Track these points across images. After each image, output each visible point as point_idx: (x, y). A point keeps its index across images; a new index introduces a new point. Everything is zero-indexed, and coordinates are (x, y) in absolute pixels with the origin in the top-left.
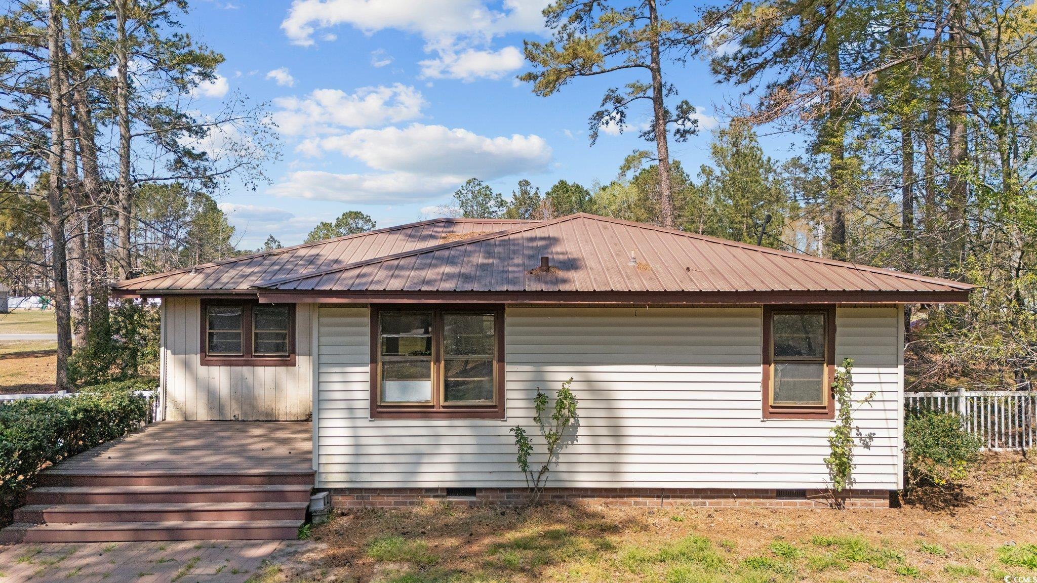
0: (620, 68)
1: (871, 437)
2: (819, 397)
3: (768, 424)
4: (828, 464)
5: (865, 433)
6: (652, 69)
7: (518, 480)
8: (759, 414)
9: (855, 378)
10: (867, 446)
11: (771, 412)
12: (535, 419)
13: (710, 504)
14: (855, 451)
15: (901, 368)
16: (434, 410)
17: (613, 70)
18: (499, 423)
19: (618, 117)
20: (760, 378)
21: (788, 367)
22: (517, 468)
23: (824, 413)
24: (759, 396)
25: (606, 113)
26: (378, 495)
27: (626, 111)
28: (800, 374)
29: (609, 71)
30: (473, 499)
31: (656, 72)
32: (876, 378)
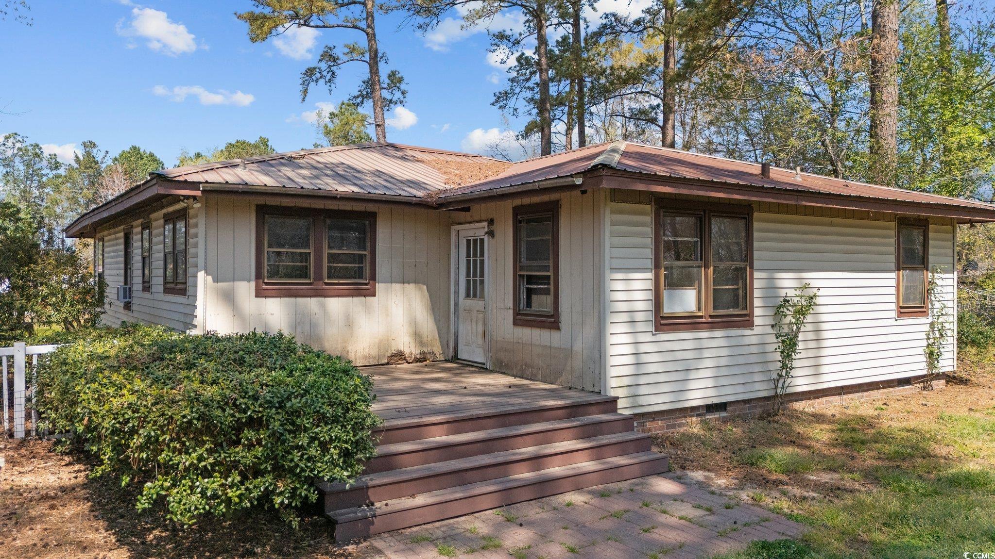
0: (339, 26)
3: (900, 322)
4: (925, 354)
6: (367, 34)
8: (893, 314)
9: (937, 283)
11: (901, 312)
12: (773, 326)
13: (866, 396)
15: (956, 274)
16: (703, 320)
17: (333, 27)
18: (748, 332)
19: (329, 77)
20: (893, 283)
21: (909, 273)
23: (924, 313)
24: (895, 298)
25: (318, 70)
26: (654, 420)
27: (337, 72)
28: (914, 279)
29: (330, 27)
30: (724, 414)
31: (372, 37)
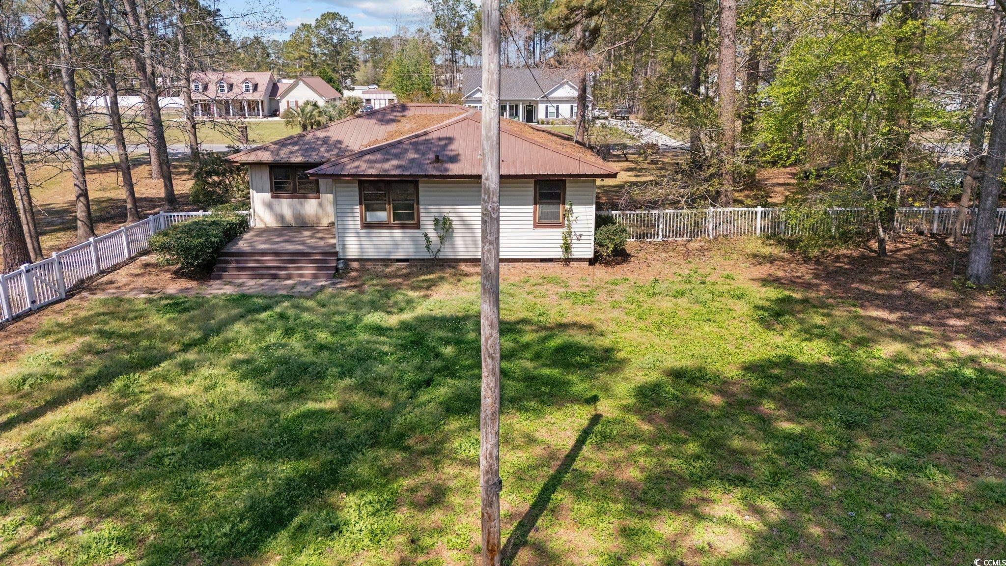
1: (580, 236)
2: (559, 219)
3: (536, 230)
4: (562, 247)
5: (578, 234)
7: (427, 256)
8: (532, 226)
9: (574, 210)
10: (579, 240)
11: (537, 225)
12: (434, 229)
13: (512, 265)
14: (573, 241)
15: (594, 206)
16: (390, 225)
18: (418, 231)
20: (532, 210)
21: (545, 206)
22: (425, 250)
23: (560, 225)
24: (532, 218)
28: (550, 209)
30: (408, 263)
32: (584, 210)
